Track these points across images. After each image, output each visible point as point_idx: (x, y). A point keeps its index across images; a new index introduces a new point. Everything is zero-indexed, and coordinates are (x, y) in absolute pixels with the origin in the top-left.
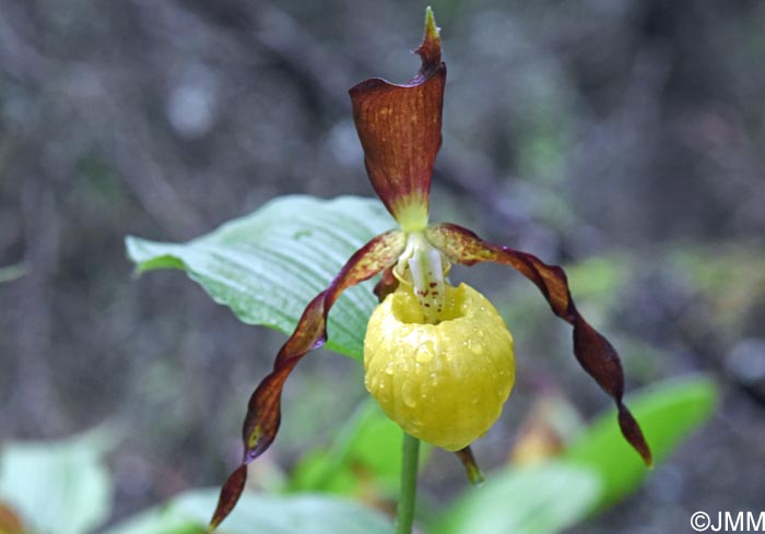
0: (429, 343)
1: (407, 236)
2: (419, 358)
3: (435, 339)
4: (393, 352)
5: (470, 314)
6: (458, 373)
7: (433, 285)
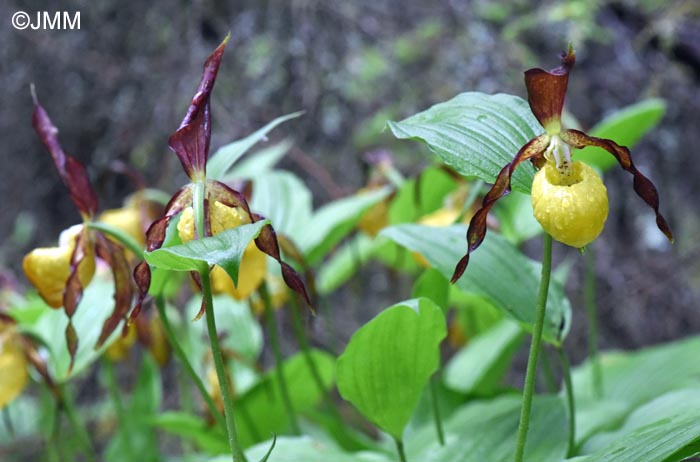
0: (567, 197)
1: (550, 137)
2: (563, 204)
3: (570, 195)
4: (549, 201)
5: (585, 179)
6: (583, 213)
7: (565, 163)
